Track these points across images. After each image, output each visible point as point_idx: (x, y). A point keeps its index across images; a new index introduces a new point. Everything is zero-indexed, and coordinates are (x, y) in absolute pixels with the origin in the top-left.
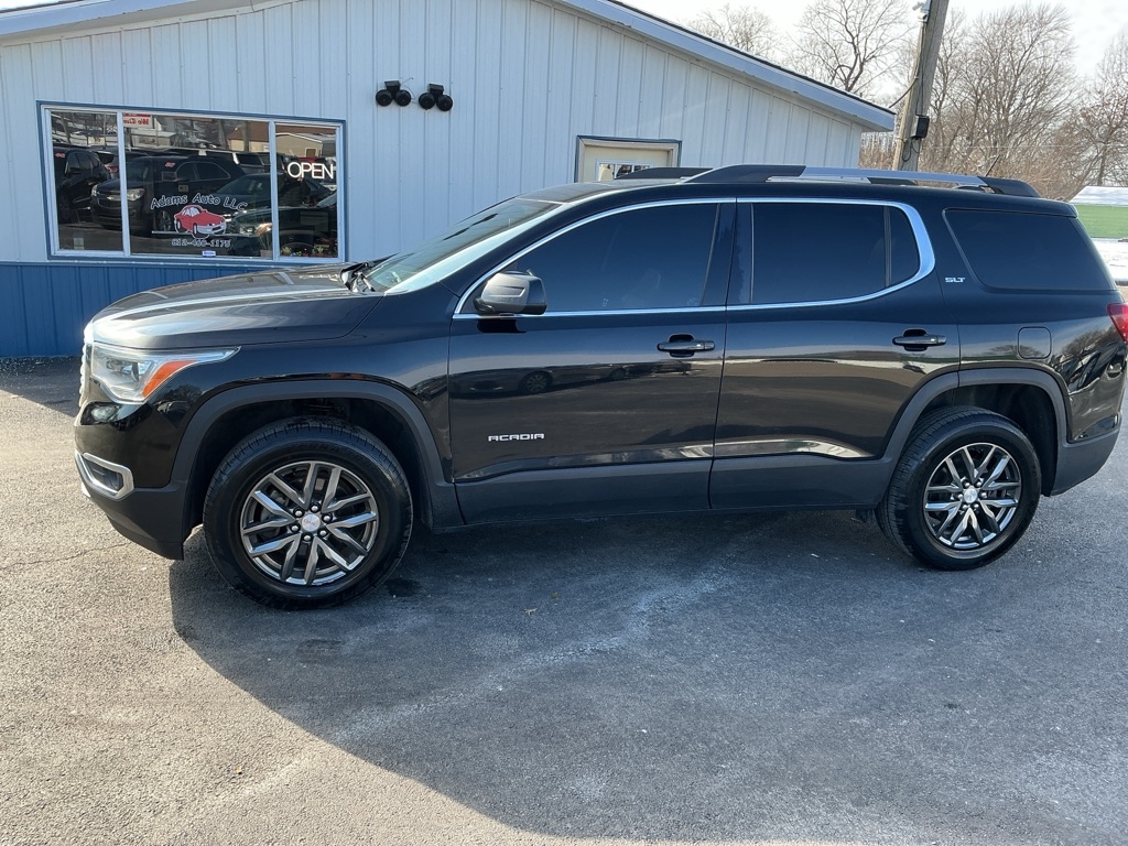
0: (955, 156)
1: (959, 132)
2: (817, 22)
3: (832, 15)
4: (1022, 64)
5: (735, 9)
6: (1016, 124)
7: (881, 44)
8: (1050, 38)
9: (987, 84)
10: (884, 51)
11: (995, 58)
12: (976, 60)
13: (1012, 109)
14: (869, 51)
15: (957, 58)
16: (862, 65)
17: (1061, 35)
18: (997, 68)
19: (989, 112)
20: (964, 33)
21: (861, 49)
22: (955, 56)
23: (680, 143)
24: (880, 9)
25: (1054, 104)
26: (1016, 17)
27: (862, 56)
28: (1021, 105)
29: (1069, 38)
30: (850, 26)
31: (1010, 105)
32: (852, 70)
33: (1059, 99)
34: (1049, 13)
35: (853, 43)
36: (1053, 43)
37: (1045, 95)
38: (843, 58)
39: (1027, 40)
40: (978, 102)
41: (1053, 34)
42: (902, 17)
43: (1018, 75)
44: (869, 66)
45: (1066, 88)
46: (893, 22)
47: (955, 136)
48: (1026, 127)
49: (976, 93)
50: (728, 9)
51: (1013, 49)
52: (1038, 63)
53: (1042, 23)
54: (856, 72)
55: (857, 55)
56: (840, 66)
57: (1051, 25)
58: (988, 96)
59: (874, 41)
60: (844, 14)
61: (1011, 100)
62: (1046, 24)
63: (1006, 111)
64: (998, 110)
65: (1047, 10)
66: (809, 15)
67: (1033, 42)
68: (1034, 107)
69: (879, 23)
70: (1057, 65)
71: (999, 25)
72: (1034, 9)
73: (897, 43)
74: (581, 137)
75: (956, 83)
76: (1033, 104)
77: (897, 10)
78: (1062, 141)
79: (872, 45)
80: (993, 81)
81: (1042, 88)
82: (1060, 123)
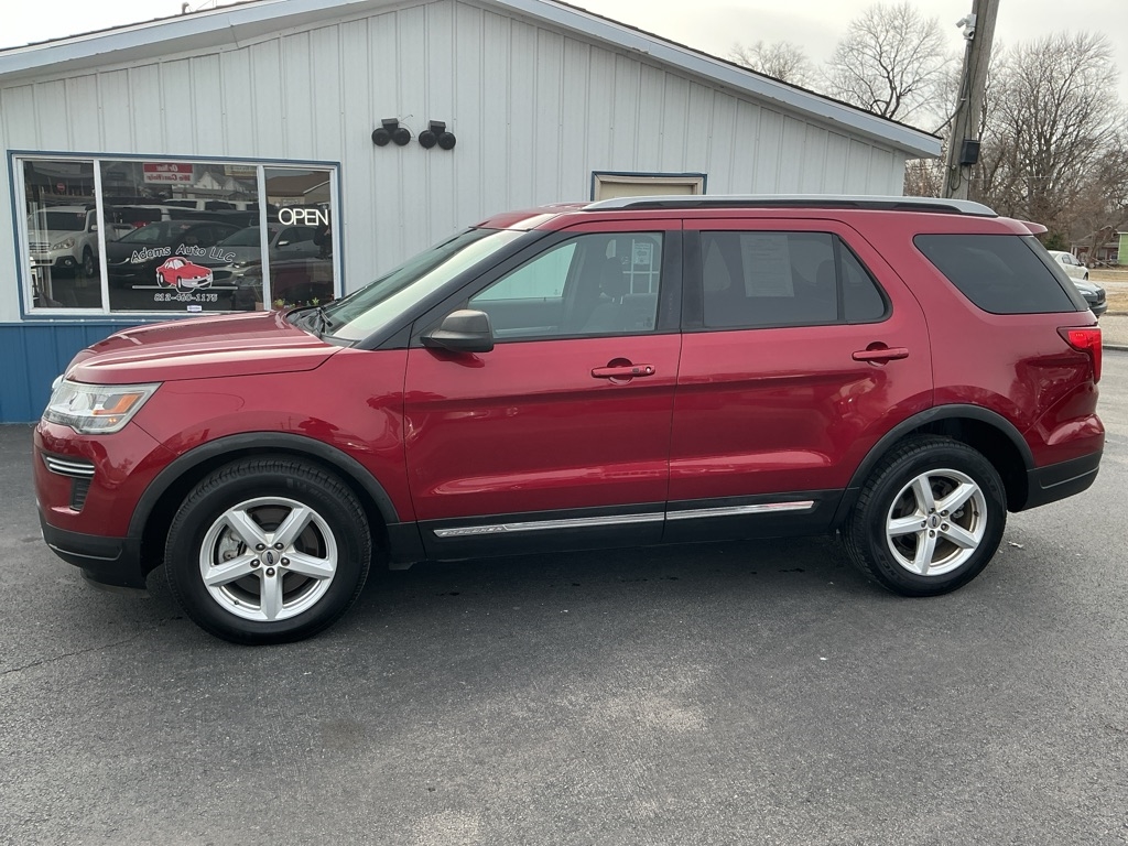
0: (996, 187)
1: (1001, 164)
2: (851, 58)
3: (866, 50)
4: (1063, 93)
5: (767, 47)
6: (1058, 153)
7: (917, 78)
8: (1090, 66)
9: (1027, 115)
10: (920, 85)
11: (1035, 87)
12: (1015, 91)
13: (1054, 139)
14: (904, 85)
15: (995, 90)
16: (898, 98)
17: (1102, 62)
18: (1037, 98)
19: (1030, 143)
20: (1002, 65)
21: (897, 84)
22: (993, 87)
23: (705, 176)
24: (916, 42)
25: (1097, 132)
26: (1053, 46)
27: (898, 90)
28: (1064, 135)
29: (1110, 65)
30: (886, 61)
31: (1052, 134)
32: (888, 104)
33: (1102, 127)
34: (1087, 41)
35: (888, 77)
36: (1094, 70)
37: (1087, 123)
38: (878, 93)
39: (1067, 68)
40: (1019, 132)
41: (1093, 61)
42: (938, 50)
43: (1059, 104)
44: (905, 100)
45: (1109, 115)
46: (929, 54)
47: (996, 167)
48: (1069, 156)
49: (1017, 123)
50: (760, 49)
51: (1052, 77)
52: (1080, 92)
53: (1081, 51)
54: (892, 107)
55: (893, 89)
56: (876, 101)
57: (1091, 53)
58: (1029, 127)
59: (909, 75)
60: (878, 49)
61: (1052, 129)
62: (1085, 52)
63: (1048, 142)
64: (1040, 140)
65: (1086, 37)
66: (842, 52)
67: (1073, 71)
68: (1077, 136)
69: (915, 57)
70: (1099, 93)
71: (1038, 55)
72: (1072, 38)
73: (933, 76)
74: (595, 173)
75: (996, 114)
76: (1075, 133)
77: (933, 42)
78: (1107, 169)
79: (908, 79)
80: (1033, 111)
81: (1084, 117)
82: (1104, 152)
